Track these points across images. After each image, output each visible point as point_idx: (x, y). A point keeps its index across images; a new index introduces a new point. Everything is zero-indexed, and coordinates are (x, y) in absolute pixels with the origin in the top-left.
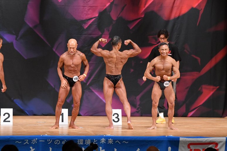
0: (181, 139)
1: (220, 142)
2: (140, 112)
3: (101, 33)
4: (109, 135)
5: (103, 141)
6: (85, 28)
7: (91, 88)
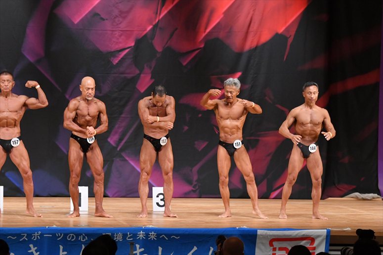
0: (259, 232)
1: (318, 236)
2: (198, 191)
3: (138, 72)
4: (151, 226)
5: (141, 236)
6: (115, 64)
7: (123, 154)
